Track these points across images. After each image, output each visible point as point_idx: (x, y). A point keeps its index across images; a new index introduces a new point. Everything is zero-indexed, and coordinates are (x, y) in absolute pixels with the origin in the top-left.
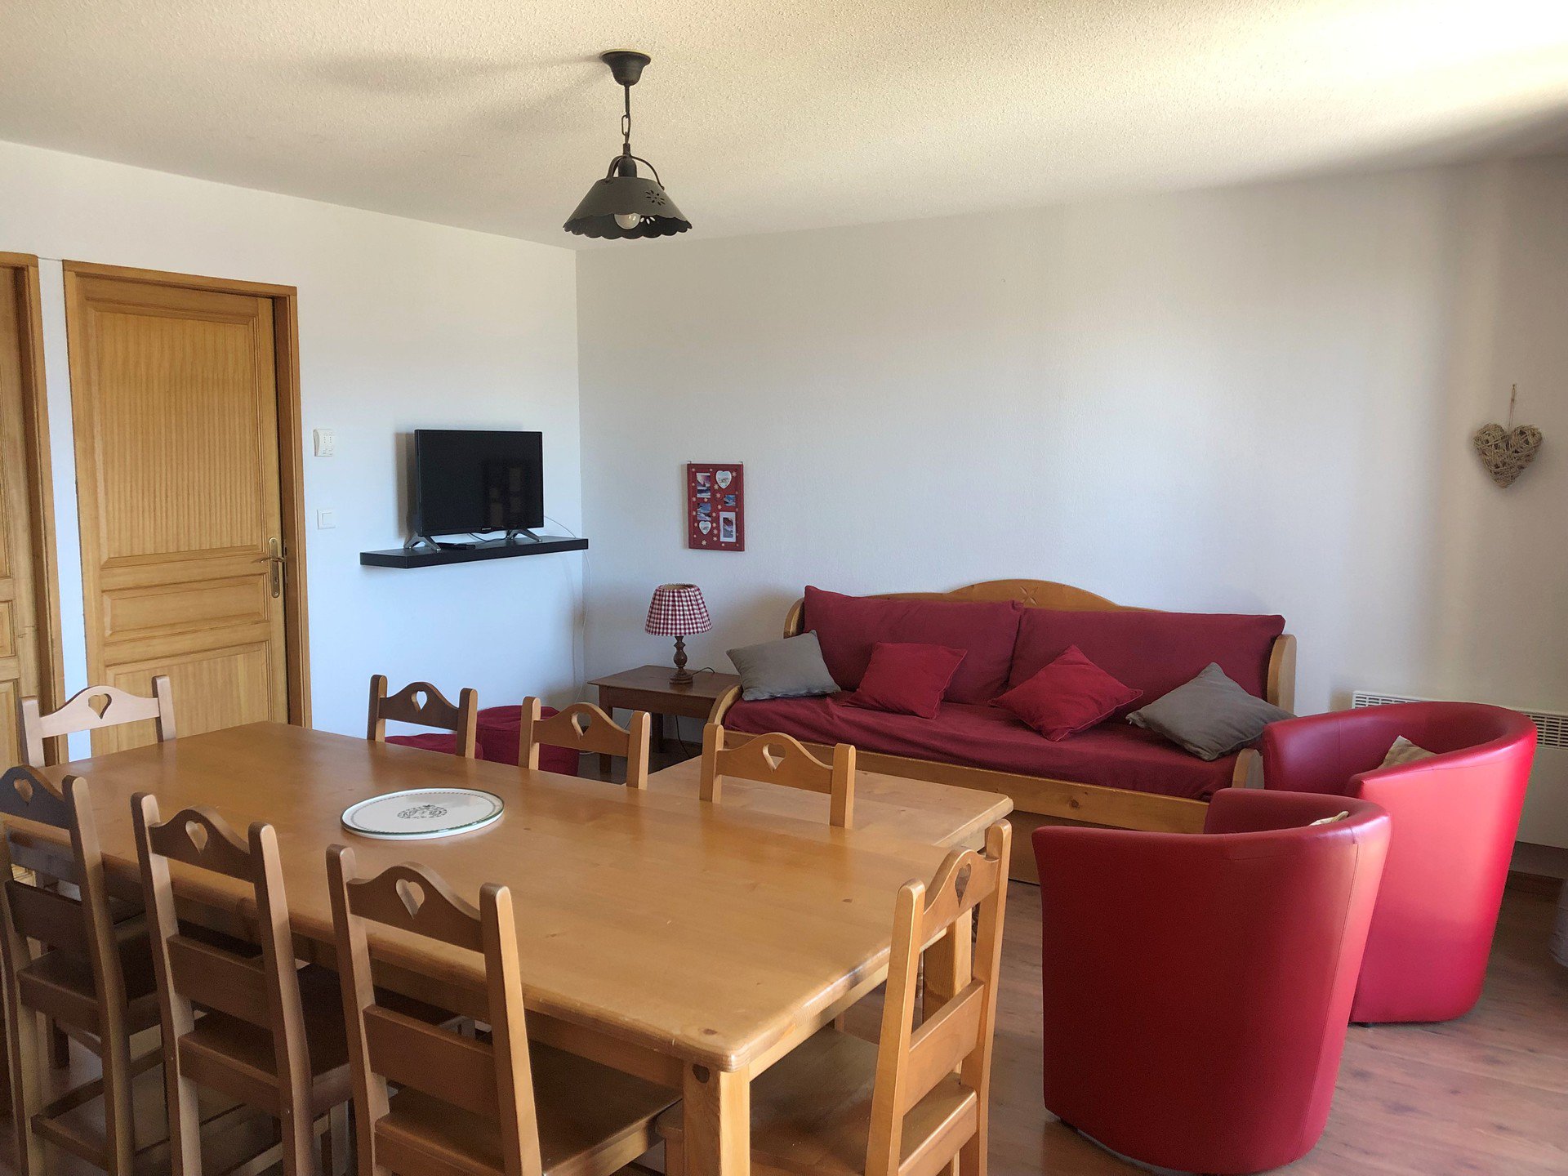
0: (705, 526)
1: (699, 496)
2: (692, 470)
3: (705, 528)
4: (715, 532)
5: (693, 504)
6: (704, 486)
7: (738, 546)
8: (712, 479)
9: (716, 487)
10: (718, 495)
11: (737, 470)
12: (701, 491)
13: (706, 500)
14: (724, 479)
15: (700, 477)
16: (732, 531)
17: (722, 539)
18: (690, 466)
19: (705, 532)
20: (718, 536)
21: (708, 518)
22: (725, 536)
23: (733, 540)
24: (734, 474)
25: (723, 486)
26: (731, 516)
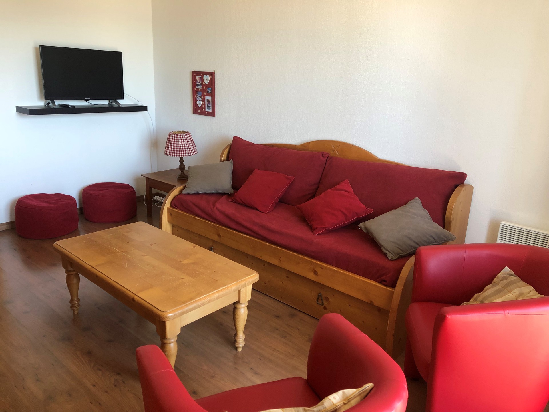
0: (200, 103)
1: (197, 87)
2: (195, 74)
3: (199, 104)
4: (203, 106)
5: (195, 92)
6: (199, 82)
7: (212, 114)
8: (202, 79)
9: (204, 83)
10: (204, 88)
11: (212, 74)
12: (198, 85)
13: (200, 90)
14: (207, 79)
15: (198, 78)
16: (210, 106)
17: (207, 110)
18: (194, 72)
19: (199, 106)
20: (205, 108)
21: (201, 99)
22: (207, 109)
23: (210, 111)
24: (211, 77)
25: (207, 83)
26: (210, 98)
